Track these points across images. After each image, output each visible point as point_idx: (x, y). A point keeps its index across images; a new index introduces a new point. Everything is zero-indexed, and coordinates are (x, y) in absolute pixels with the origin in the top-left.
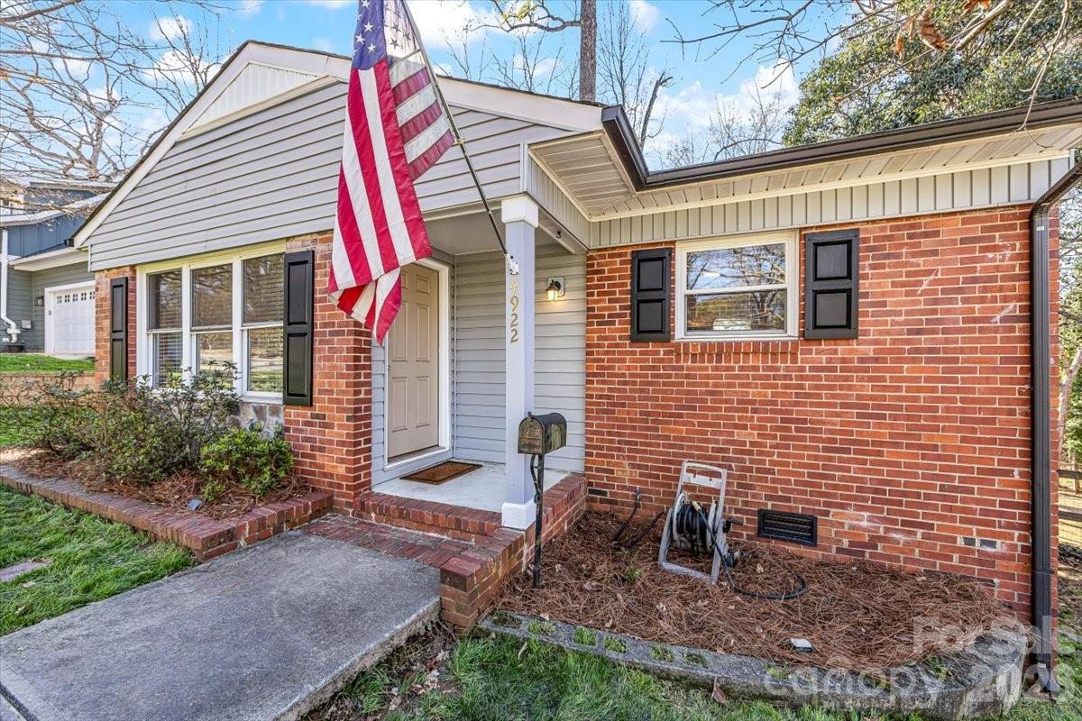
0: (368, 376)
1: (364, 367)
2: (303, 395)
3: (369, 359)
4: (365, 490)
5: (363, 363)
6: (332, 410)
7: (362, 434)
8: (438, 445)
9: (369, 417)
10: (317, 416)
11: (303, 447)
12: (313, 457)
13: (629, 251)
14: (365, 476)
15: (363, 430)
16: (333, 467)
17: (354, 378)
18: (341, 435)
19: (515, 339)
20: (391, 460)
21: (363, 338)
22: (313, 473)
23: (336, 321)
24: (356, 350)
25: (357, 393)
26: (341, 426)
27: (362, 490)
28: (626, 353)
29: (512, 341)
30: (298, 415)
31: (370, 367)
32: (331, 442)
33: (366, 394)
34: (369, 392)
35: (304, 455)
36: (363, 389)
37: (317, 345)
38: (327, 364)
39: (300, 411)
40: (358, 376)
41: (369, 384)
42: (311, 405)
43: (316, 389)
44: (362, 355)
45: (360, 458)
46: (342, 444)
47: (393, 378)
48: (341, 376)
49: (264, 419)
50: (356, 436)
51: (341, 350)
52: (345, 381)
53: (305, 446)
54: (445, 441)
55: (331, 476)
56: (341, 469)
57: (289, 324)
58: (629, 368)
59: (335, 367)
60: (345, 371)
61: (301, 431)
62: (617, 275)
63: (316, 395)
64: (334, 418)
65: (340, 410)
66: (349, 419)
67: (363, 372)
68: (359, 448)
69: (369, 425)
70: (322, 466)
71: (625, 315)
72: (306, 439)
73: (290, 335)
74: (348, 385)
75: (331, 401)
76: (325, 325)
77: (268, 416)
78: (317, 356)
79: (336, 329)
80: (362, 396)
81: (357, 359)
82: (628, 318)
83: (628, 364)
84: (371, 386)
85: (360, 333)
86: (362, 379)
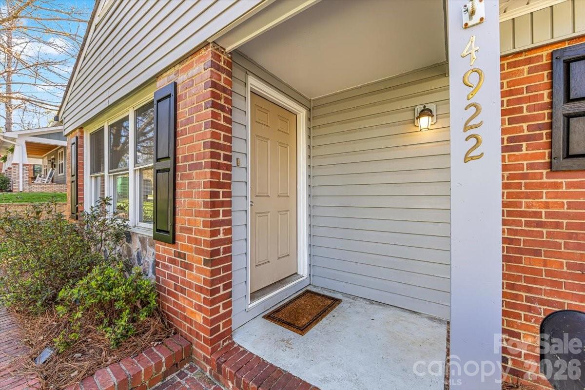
0: (228, 213)
1: (222, 204)
2: (168, 232)
3: (228, 195)
4: (224, 341)
5: (221, 199)
6: (190, 250)
7: (221, 280)
8: (297, 273)
9: (230, 258)
10: (179, 255)
11: (169, 285)
12: (176, 296)
13: (545, 53)
14: (225, 325)
15: (222, 274)
16: (192, 312)
17: (211, 216)
18: (198, 280)
19: (474, 153)
20: (254, 295)
21: (221, 172)
22: (176, 313)
23: (195, 153)
24: (212, 184)
25: (214, 233)
26: (200, 270)
27: (221, 342)
28: (542, 185)
29: (467, 159)
30: (165, 251)
31: (229, 204)
32: (190, 285)
33: (225, 234)
34: (228, 232)
35: (169, 293)
36: (221, 228)
37: (179, 181)
38: (187, 199)
39: (167, 247)
40: (216, 214)
41: (229, 222)
42: (174, 243)
43: (178, 226)
44: (221, 191)
45: (219, 306)
46: (200, 289)
47: (256, 214)
48: (199, 214)
49: (146, 250)
50: (213, 282)
51: (198, 185)
52: (202, 219)
53: (169, 282)
54: (303, 269)
55: (190, 321)
56: (199, 318)
57: (158, 160)
58: (546, 205)
59: (193, 204)
60: (202, 209)
61: (166, 267)
62: (525, 86)
63: (178, 233)
64: (192, 259)
65: (199, 252)
66: (206, 262)
67: (221, 209)
68: (217, 295)
69: (229, 268)
70: (184, 309)
71: (540, 137)
72: (171, 277)
73: (158, 171)
74: (205, 224)
75: (190, 240)
76: (186, 159)
77: (148, 247)
78: (178, 191)
79: (195, 162)
80: (221, 236)
81: (214, 195)
82: (545, 140)
83: (544, 200)
84: (231, 225)
85: (218, 166)
86: (221, 218)
